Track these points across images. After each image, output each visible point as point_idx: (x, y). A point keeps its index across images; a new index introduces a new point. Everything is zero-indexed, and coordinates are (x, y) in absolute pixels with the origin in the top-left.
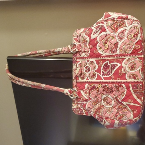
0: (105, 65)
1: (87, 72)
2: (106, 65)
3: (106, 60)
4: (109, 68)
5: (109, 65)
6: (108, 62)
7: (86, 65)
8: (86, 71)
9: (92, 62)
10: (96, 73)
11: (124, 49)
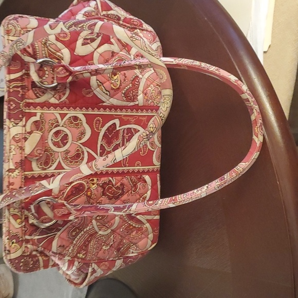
0: (108, 129)
1: (59, 147)
2: (111, 129)
3: (112, 117)
4: (117, 138)
5: (118, 129)
6: (117, 121)
7: (56, 126)
8: (55, 144)
9: (76, 118)
10: (85, 149)
11: (152, 95)
